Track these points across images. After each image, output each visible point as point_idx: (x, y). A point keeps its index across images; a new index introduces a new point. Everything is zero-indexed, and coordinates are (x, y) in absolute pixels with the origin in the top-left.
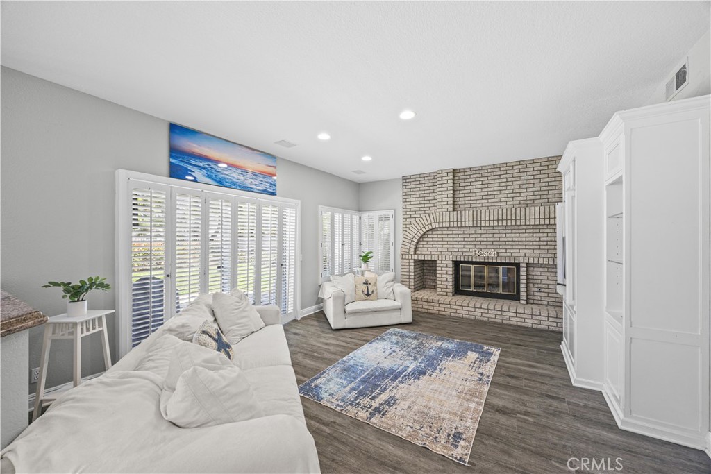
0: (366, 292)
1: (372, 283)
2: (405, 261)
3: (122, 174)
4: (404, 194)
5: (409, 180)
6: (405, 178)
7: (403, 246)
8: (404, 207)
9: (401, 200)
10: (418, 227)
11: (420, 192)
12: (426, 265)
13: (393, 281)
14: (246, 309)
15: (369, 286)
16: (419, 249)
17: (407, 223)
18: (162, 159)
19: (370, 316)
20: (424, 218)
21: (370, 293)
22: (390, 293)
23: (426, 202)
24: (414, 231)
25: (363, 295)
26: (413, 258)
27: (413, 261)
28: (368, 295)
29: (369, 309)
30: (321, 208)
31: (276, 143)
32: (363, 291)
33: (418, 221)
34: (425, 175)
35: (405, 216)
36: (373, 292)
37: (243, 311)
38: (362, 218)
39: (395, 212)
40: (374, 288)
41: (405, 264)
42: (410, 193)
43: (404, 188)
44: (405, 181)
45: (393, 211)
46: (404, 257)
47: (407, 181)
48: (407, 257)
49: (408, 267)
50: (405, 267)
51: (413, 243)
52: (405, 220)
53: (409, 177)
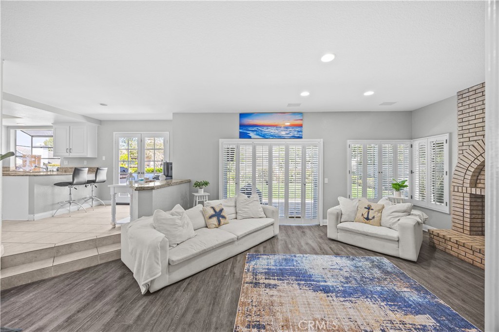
0: (366, 216)
1: (375, 209)
2: (458, 194)
3: (221, 140)
4: (460, 113)
5: (468, 94)
6: (460, 94)
7: (456, 177)
8: (461, 128)
9: (456, 121)
13: (404, 212)
14: (250, 204)
15: (370, 211)
17: (464, 148)
18: (237, 130)
19: (361, 237)
21: (370, 217)
25: (361, 217)
26: (469, 191)
27: (468, 195)
28: (368, 219)
30: (349, 142)
32: (363, 215)
35: (462, 140)
36: (374, 217)
37: (247, 205)
38: (414, 146)
40: (376, 215)
41: (457, 198)
42: (468, 111)
43: (460, 105)
44: (460, 97)
45: (448, 135)
46: (456, 189)
47: (464, 96)
48: (460, 190)
49: (462, 202)
50: (459, 202)
51: (468, 173)
52: (461, 144)
53: (466, 91)
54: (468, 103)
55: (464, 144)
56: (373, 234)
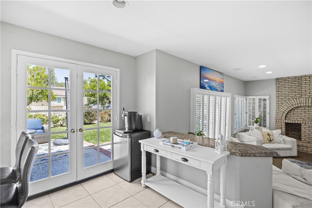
0: (269, 140)
1: (272, 135)
2: (279, 123)
4: (277, 87)
6: (277, 79)
7: (277, 115)
8: (277, 94)
9: (275, 91)
10: (288, 105)
11: (289, 87)
12: (289, 125)
15: (270, 136)
16: (288, 117)
17: (279, 103)
20: (292, 100)
22: (282, 140)
23: (292, 92)
24: (285, 107)
25: (268, 140)
26: (284, 121)
27: (284, 123)
29: (275, 148)
30: (235, 96)
31: (233, 69)
32: (268, 139)
33: (288, 102)
34: (292, 78)
35: (278, 99)
38: (247, 100)
39: (270, 96)
40: (273, 138)
41: (278, 125)
42: (282, 87)
43: (278, 84)
44: (277, 80)
45: (269, 96)
46: (278, 121)
47: (279, 80)
48: (280, 121)
49: (281, 126)
50: (279, 126)
51: (284, 114)
52: (278, 101)
53: (281, 79)
54: (281, 84)
55: (279, 101)
56: (282, 148)
